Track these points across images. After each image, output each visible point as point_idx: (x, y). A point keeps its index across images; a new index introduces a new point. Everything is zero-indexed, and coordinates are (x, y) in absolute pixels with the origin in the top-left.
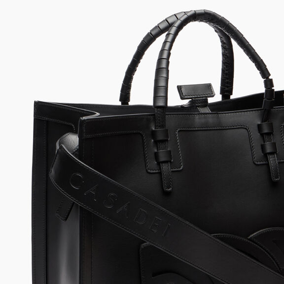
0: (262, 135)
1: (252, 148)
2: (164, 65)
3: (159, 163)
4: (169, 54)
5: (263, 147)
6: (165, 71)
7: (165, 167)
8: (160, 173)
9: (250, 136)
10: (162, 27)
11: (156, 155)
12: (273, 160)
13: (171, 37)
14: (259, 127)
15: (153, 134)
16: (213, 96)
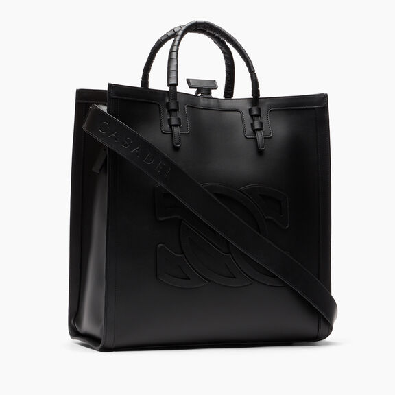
0: (252, 116)
1: (244, 125)
2: (174, 56)
3: (171, 126)
4: (178, 49)
5: (252, 125)
6: (175, 60)
7: (176, 130)
8: (172, 134)
9: (242, 117)
10: (169, 34)
11: (169, 121)
12: (259, 135)
13: (177, 42)
14: (250, 111)
15: (168, 105)
16: (216, 89)
